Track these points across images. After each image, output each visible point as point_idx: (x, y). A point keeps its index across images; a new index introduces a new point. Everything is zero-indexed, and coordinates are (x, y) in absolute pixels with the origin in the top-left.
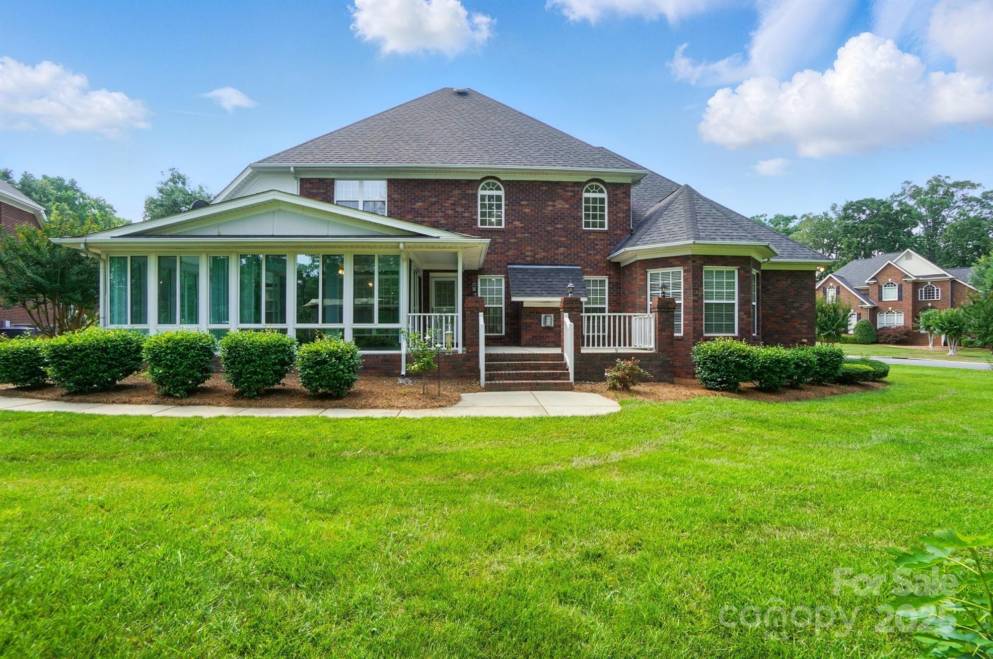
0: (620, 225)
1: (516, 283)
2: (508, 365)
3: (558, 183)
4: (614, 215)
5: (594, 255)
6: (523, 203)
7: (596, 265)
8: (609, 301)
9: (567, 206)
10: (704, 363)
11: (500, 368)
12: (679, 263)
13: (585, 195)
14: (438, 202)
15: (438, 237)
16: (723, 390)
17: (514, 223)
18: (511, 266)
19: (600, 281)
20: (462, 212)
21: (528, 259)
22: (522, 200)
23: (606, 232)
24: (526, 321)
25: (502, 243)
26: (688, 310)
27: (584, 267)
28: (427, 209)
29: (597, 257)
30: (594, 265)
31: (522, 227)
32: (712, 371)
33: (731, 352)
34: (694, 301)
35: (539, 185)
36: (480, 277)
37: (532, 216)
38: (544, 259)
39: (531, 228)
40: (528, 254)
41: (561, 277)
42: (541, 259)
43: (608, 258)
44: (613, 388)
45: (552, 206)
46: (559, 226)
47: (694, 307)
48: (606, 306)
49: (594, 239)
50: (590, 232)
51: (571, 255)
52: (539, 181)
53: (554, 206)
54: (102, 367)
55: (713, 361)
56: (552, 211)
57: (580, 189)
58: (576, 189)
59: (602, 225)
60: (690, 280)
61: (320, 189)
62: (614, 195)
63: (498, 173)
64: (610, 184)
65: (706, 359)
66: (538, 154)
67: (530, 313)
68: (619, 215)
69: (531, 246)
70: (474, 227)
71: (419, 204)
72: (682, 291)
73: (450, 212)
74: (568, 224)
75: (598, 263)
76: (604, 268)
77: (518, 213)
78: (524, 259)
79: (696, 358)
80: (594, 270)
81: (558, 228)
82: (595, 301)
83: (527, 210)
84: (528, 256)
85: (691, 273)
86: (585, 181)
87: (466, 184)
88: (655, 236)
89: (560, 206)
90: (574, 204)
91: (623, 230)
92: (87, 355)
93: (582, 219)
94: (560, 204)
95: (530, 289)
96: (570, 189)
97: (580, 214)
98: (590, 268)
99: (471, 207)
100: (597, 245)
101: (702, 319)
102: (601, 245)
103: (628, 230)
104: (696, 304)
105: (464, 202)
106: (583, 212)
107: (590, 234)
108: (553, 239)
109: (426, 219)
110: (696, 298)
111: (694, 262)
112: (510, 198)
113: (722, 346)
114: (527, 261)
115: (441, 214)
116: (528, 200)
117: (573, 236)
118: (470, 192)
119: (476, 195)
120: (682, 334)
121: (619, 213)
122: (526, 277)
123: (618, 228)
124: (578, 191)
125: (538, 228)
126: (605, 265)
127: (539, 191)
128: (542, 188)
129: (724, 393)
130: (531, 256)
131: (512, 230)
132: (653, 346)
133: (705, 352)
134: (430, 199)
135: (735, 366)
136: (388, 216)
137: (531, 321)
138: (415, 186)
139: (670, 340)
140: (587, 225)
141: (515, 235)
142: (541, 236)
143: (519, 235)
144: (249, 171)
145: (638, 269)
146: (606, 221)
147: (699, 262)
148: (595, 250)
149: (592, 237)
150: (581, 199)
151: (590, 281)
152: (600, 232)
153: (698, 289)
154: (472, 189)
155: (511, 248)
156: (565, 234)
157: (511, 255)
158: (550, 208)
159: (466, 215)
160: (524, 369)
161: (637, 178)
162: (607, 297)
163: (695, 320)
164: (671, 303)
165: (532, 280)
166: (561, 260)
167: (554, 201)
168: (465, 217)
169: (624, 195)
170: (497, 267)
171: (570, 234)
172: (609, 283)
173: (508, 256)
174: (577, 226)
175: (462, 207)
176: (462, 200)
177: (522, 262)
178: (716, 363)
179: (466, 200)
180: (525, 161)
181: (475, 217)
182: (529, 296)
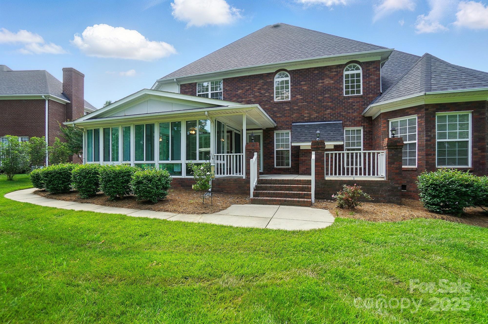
0: (372, 90)
1: (295, 134)
2: (271, 187)
3: (325, 67)
4: (367, 84)
5: (352, 112)
6: (302, 83)
7: (354, 120)
8: (364, 144)
9: (332, 82)
10: (426, 190)
11: (266, 189)
12: (414, 112)
13: (345, 73)
14: (250, 89)
15: (228, 106)
16: (445, 213)
17: (297, 96)
18: (294, 124)
19: (357, 130)
20: (264, 93)
21: (306, 118)
22: (301, 82)
23: (361, 97)
24: (302, 158)
25: (289, 110)
26: (421, 148)
27: (345, 122)
28: (245, 94)
29: (355, 114)
30: (352, 119)
31: (301, 99)
32: (434, 197)
33: (452, 181)
34: (427, 140)
35: (313, 71)
36: (276, 132)
37: (308, 91)
38: (316, 118)
39: (308, 99)
40: (305, 115)
41: (327, 129)
42: (314, 118)
43: (362, 114)
44: (341, 207)
45: (322, 83)
46: (326, 95)
47: (427, 145)
48: (362, 147)
49: (352, 102)
50: (349, 98)
51: (335, 114)
52: (313, 68)
53: (323, 83)
54: (60, 182)
55: (434, 188)
56: (321, 86)
57: (341, 69)
58: (339, 69)
59: (358, 92)
60: (424, 124)
61: (189, 89)
62: (367, 70)
63: (285, 66)
64: (364, 63)
65: (428, 187)
66: (313, 51)
67: (305, 153)
68: (371, 84)
69: (308, 111)
70: (271, 101)
71: (240, 91)
72: (417, 133)
73: (257, 94)
74: (333, 93)
75: (355, 118)
76: (359, 121)
77: (299, 90)
78: (303, 119)
79: (420, 185)
80: (352, 123)
81: (326, 97)
82: (353, 144)
83: (305, 88)
84: (305, 117)
85: (424, 119)
86: (345, 63)
87: (266, 76)
88: (394, 94)
89: (327, 82)
90: (338, 80)
91: (374, 94)
92: (53, 176)
93: (343, 89)
94: (327, 81)
95: (305, 138)
96: (334, 70)
97: (341, 86)
98: (349, 122)
99: (270, 89)
100: (354, 106)
101: (435, 155)
102: (357, 106)
103: (378, 94)
104: (429, 143)
105: (265, 87)
106: (344, 85)
107: (349, 99)
108: (323, 104)
109: (244, 100)
110: (429, 138)
111: (426, 110)
112: (294, 81)
113: (444, 176)
114: (305, 120)
115: (252, 96)
116: (305, 81)
117: (337, 102)
118: (269, 80)
119: (272, 83)
120: (416, 167)
121: (371, 82)
122: (303, 130)
123: (370, 93)
124: (340, 71)
125: (312, 98)
126: (360, 119)
127: (313, 74)
128: (314, 72)
129: (445, 216)
130: (308, 117)
131: (295, 101)
132: (384, 175)
133: (427, 181)
134: (246, 88)
135: (456, 194)
136: (223, 100)
137: (305, 158)
138: (238, 81)
139: (398, 171)
140: (347, 93)
141: (297, 104)
142: (315, 103)
143: (300, 104)
144: (157, 83)
145: (382, 120)
146: (361, 89)
147: (431, 110)
148: (353, 109)
149: (350, 101)
150: (343, 76)
151: (350, 130)
152: (356, 97)
153: (430, 131)
154: (270, 79)
155: (295, 113)
156: (331, 100)
157: (295, 117)
158: (321, 85)
159: (267, 94)
160: (281, 190)
161: (386, 56)
162: (362, 141)
163: (427, 155)
164: (399, 142)
165: (307, 132)
166: (328, 118)
167: (324, 79)
168: (266, 96)
169: (375, 69)
170: (286, 125)
171: (335, 100)
172: (364, 131)
173: (292, 118)
174: (340, 95)
175: (264, 90)
176: (264, 86)
177: (302, 121)
178: (437, 190)
179: (266, 85)
180: (303, 56)
181: (272, 95)
182: (302, 142)
